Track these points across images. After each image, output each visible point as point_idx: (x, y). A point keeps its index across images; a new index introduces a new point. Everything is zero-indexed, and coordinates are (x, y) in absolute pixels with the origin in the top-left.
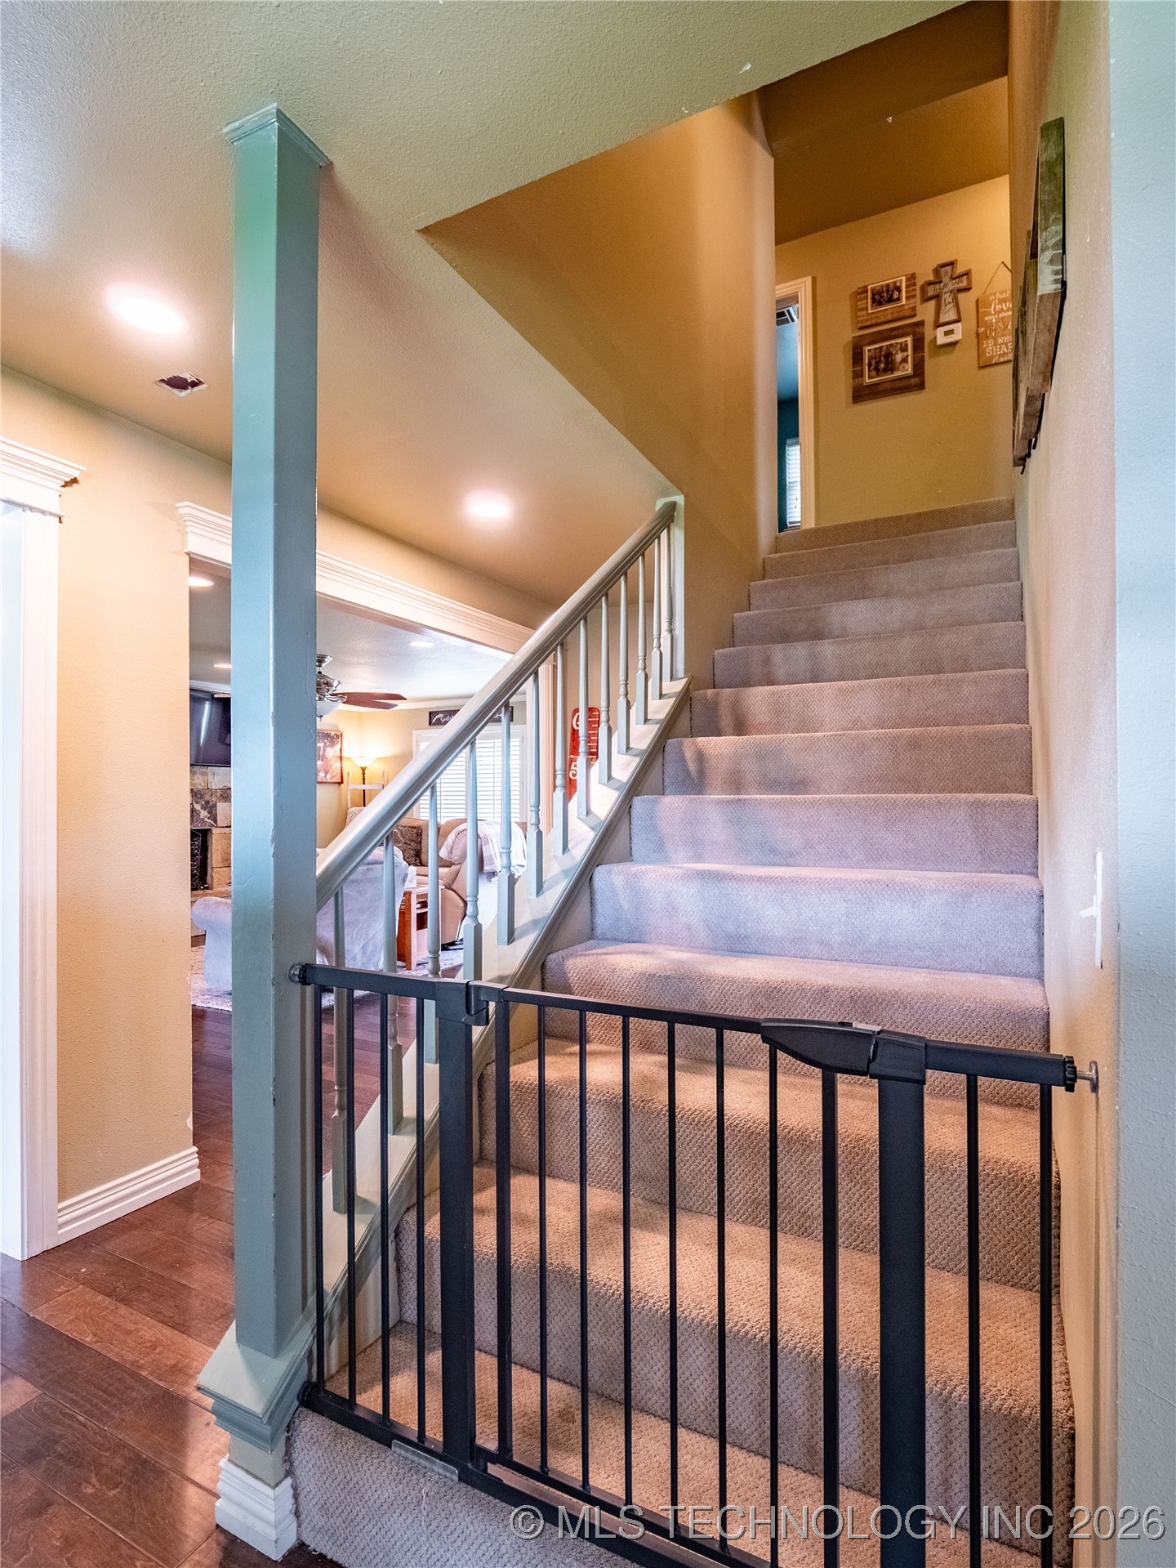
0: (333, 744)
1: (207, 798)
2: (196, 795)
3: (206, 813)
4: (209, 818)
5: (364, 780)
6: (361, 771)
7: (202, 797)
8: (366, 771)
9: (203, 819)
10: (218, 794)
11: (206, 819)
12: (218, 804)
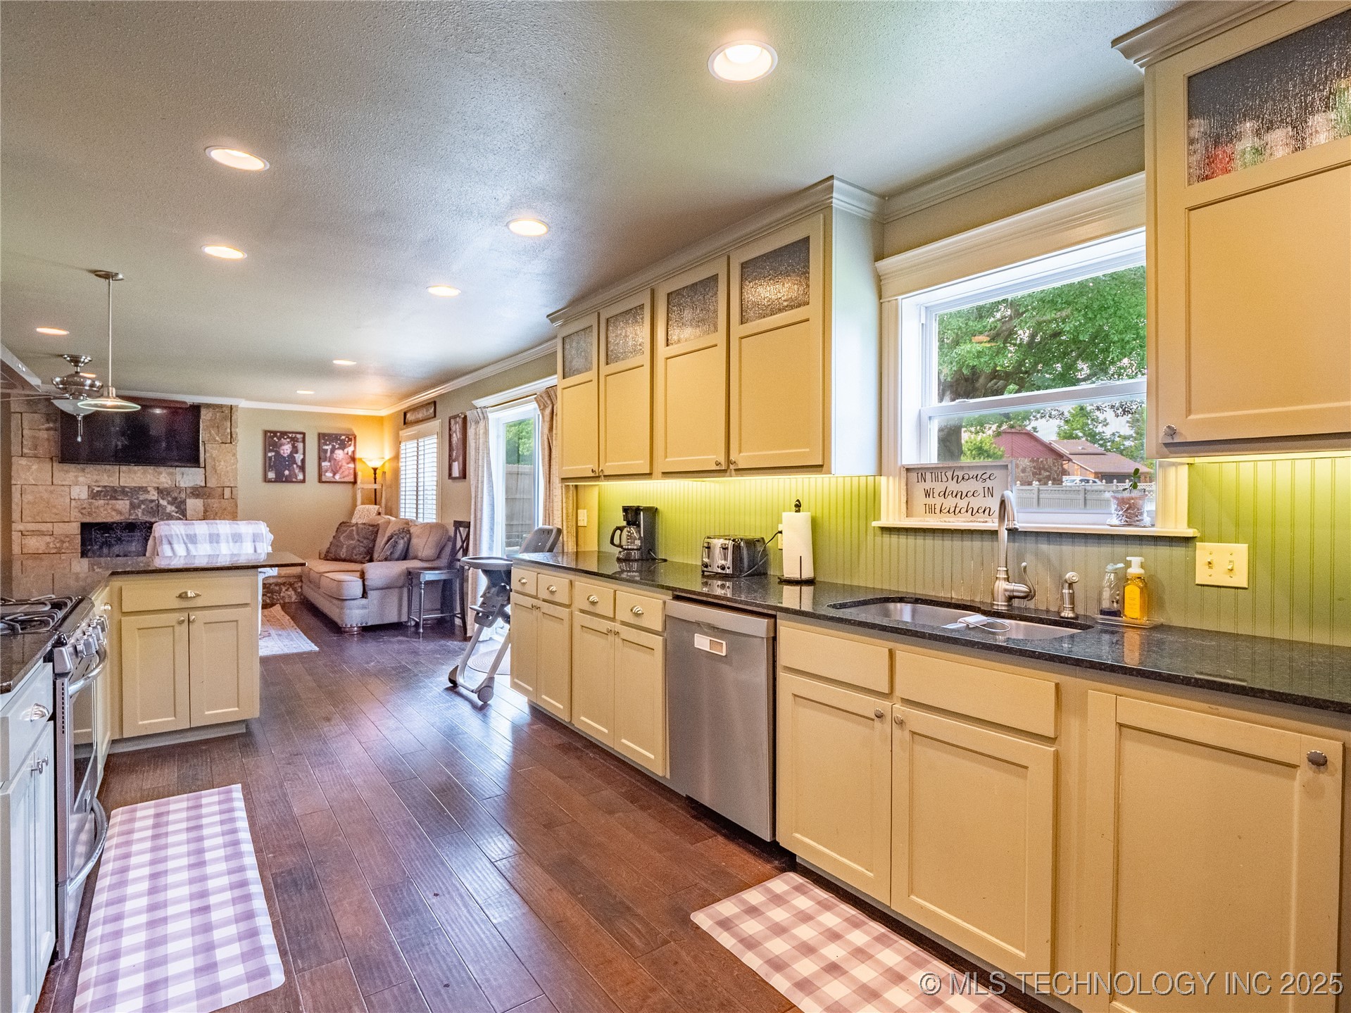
0: (343, 447)
1: (175, 494)
2: (162, 493)
3: (173, 508)
4: (176, 513)
5: (375, 479)
6: (373, 471)
7: (168, 494)
8: (377, 471)
9: (169, 514)
10: (188, 492)
11: (174, 514)
12: (188, 500)
